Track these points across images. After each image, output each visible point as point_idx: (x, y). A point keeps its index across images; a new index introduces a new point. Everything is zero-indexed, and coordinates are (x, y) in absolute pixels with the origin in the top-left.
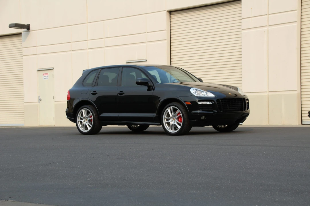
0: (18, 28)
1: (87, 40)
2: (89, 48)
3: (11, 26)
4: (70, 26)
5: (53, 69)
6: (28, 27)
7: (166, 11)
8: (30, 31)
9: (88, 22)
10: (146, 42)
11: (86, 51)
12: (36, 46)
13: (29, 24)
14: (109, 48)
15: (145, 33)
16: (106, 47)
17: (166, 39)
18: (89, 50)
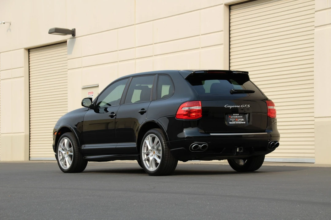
0: (60, 34)
1: (134, 48)
2: (136, 58)
3: (51, 32)
4: (117, 30)
5: (98, 86)
6: (73, 33)
7: (223, 5)
8: (75, 38)
9: (136, 23)
10: (199, 48)
11: (133, 61)
12: (81, 57)
13: (75, 29)
14: (159, 57)
15: (199, 35)
16: (155, 56)
17: (223, 43)
18: (137, 61)
